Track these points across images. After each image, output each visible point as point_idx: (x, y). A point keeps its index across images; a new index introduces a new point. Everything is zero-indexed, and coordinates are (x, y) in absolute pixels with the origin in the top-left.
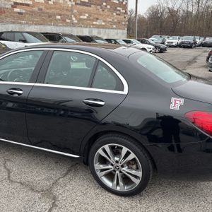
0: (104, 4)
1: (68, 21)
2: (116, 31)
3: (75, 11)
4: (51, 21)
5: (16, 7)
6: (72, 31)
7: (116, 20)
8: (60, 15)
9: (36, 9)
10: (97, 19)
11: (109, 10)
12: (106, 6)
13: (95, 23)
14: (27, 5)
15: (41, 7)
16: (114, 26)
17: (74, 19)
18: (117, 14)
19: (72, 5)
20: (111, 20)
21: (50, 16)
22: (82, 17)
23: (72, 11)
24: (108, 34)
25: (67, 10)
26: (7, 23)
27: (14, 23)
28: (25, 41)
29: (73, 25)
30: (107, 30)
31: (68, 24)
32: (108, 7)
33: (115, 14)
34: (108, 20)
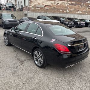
0: (83, 4)
1: (65, 11)
2: (87, 16)
3: (68, 7)
4: (58, 12)
5: (46, 7)
6: (66, 16)
7: (87, 11)
8: (62, 9)
9: (53, 7)
10: (78, 10)
11: (85, 7)
12: (83, 5)
13: (77, 12)
14: (50, 6)
15: (55, 6)
16: (86, 14)
17: (67, 11)
18: (88, 8)
19: (68, 5)
20: (85, 11)
21: (58, 10)
22: (71, 10)
23: (67, 7)
24: (83, 17)
25: (65, 7)
26: (42, 13)
27: (44, 13)
28: (45, 19)
29: (67, 13)
30: (82, 15)
31: (64, 13)
32: (85, 5)
33: (87, 8)
34: (84, 11)
